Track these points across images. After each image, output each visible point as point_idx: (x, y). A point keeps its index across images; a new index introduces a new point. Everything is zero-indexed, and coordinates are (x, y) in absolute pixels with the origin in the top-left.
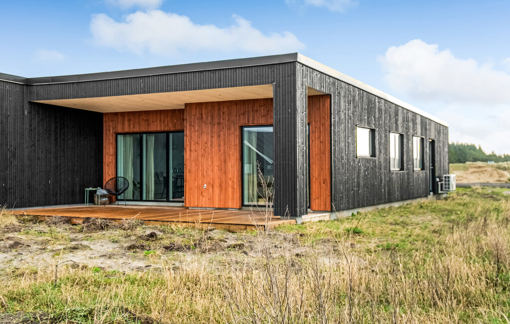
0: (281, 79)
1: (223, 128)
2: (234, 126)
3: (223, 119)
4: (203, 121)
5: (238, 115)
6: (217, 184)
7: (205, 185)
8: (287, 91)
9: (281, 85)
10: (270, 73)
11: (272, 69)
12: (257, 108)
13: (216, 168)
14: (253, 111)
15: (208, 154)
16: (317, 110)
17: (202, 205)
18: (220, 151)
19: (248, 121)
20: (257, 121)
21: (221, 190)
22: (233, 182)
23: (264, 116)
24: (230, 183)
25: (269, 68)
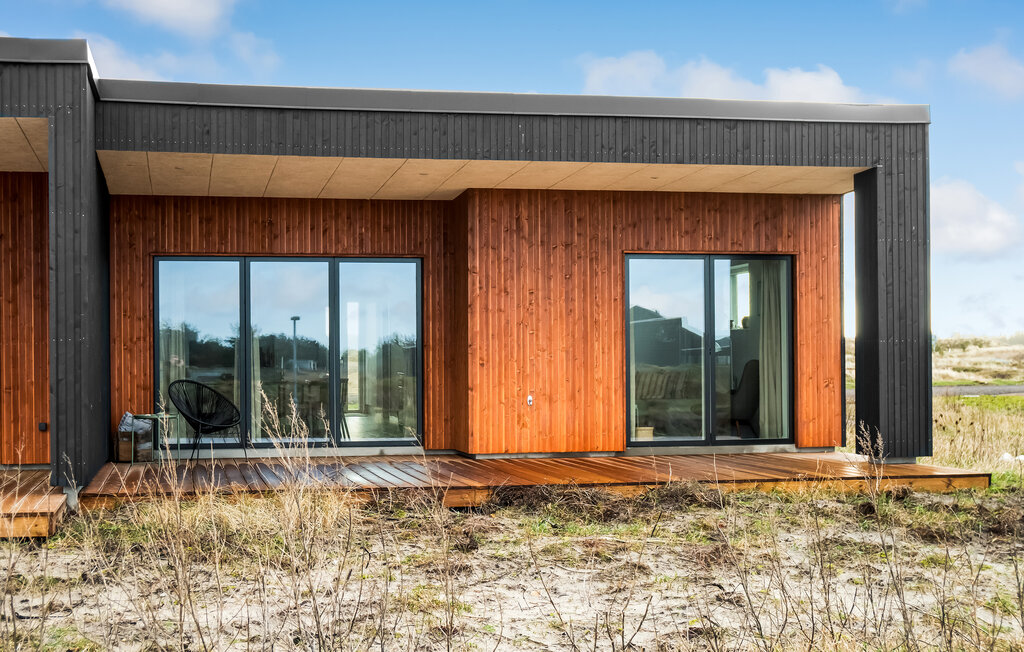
0: (894, 159)
1: (579, 258)
2: (609, 254)
3: (579, 235)
4: (523, 237)
5: (619, 226)
6: (562, 394)
7: (530, 398)
8: (908, 186)
9: (895, 171)
10: (869, 142)
11: (875, 135)
12: (669, 212)
13: (560, 356)
14: (658, 219)
15: (538, 320)
16: (812, 227)
17: (519, 448)
18: (570, 312)
19: (647, 243)
20: (670, 244)
21: (575, 408)
22: (609, 388)
23: (687, 232)
24: (600, 391)
25: (867, 131)
